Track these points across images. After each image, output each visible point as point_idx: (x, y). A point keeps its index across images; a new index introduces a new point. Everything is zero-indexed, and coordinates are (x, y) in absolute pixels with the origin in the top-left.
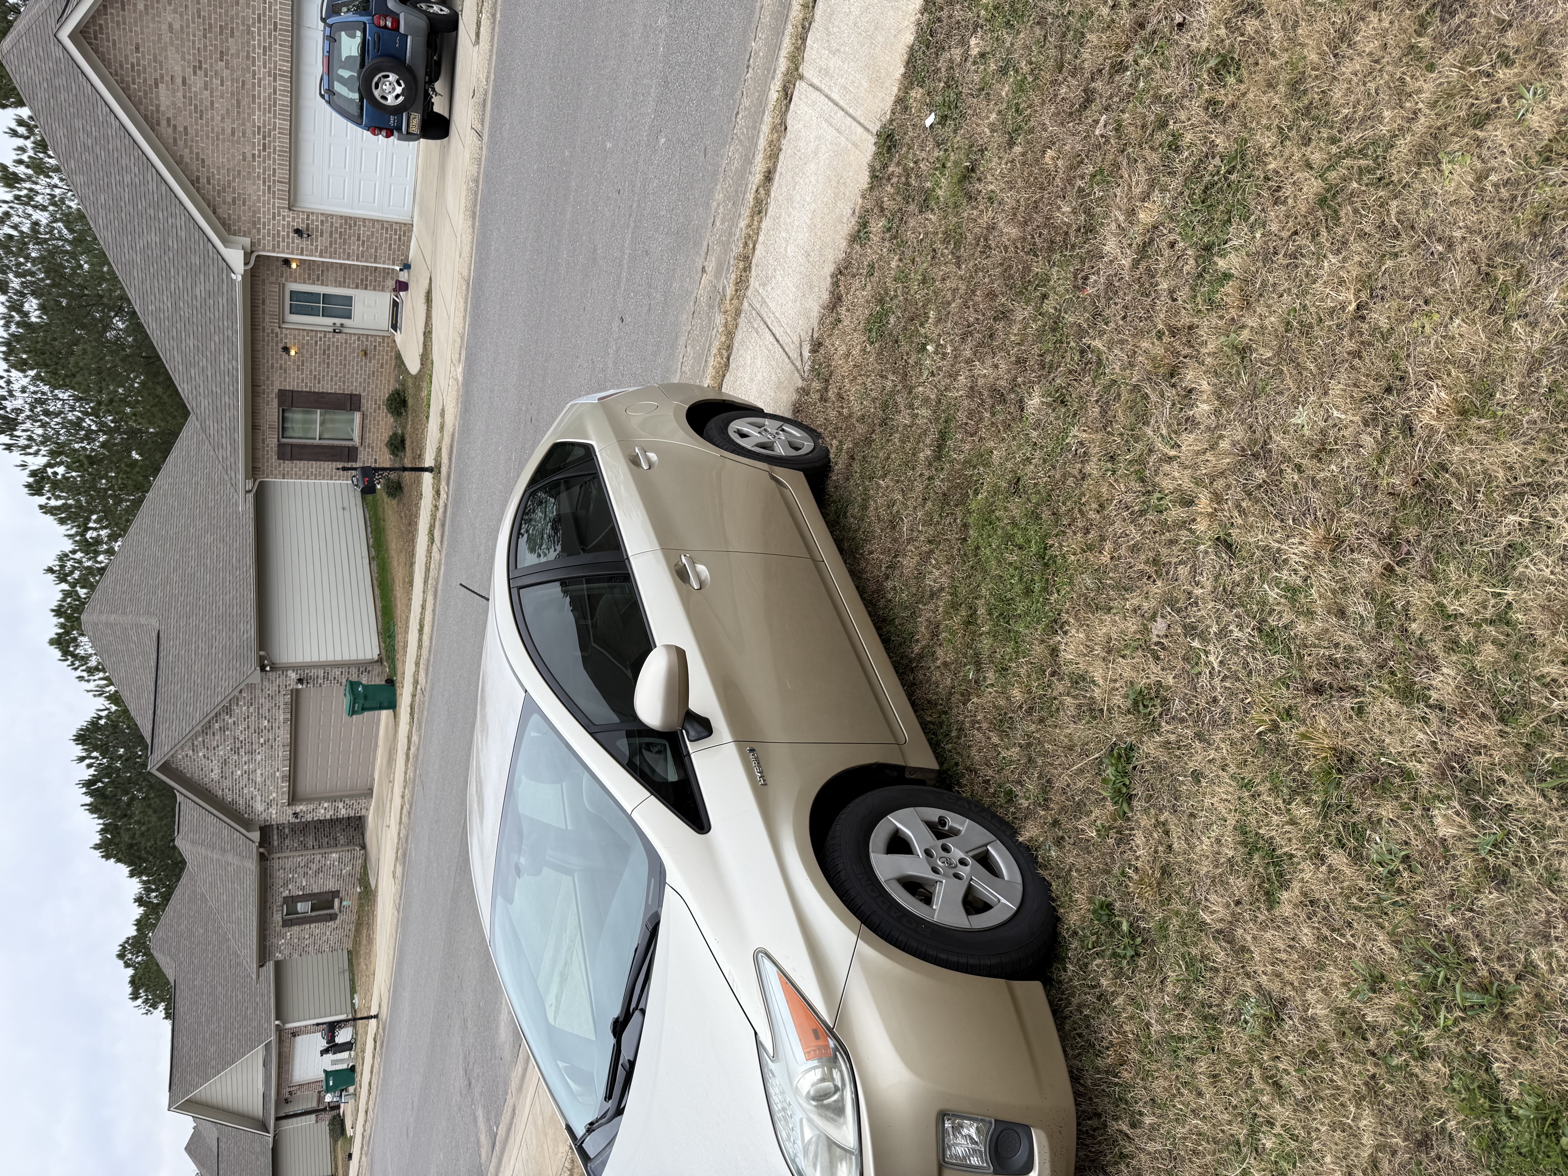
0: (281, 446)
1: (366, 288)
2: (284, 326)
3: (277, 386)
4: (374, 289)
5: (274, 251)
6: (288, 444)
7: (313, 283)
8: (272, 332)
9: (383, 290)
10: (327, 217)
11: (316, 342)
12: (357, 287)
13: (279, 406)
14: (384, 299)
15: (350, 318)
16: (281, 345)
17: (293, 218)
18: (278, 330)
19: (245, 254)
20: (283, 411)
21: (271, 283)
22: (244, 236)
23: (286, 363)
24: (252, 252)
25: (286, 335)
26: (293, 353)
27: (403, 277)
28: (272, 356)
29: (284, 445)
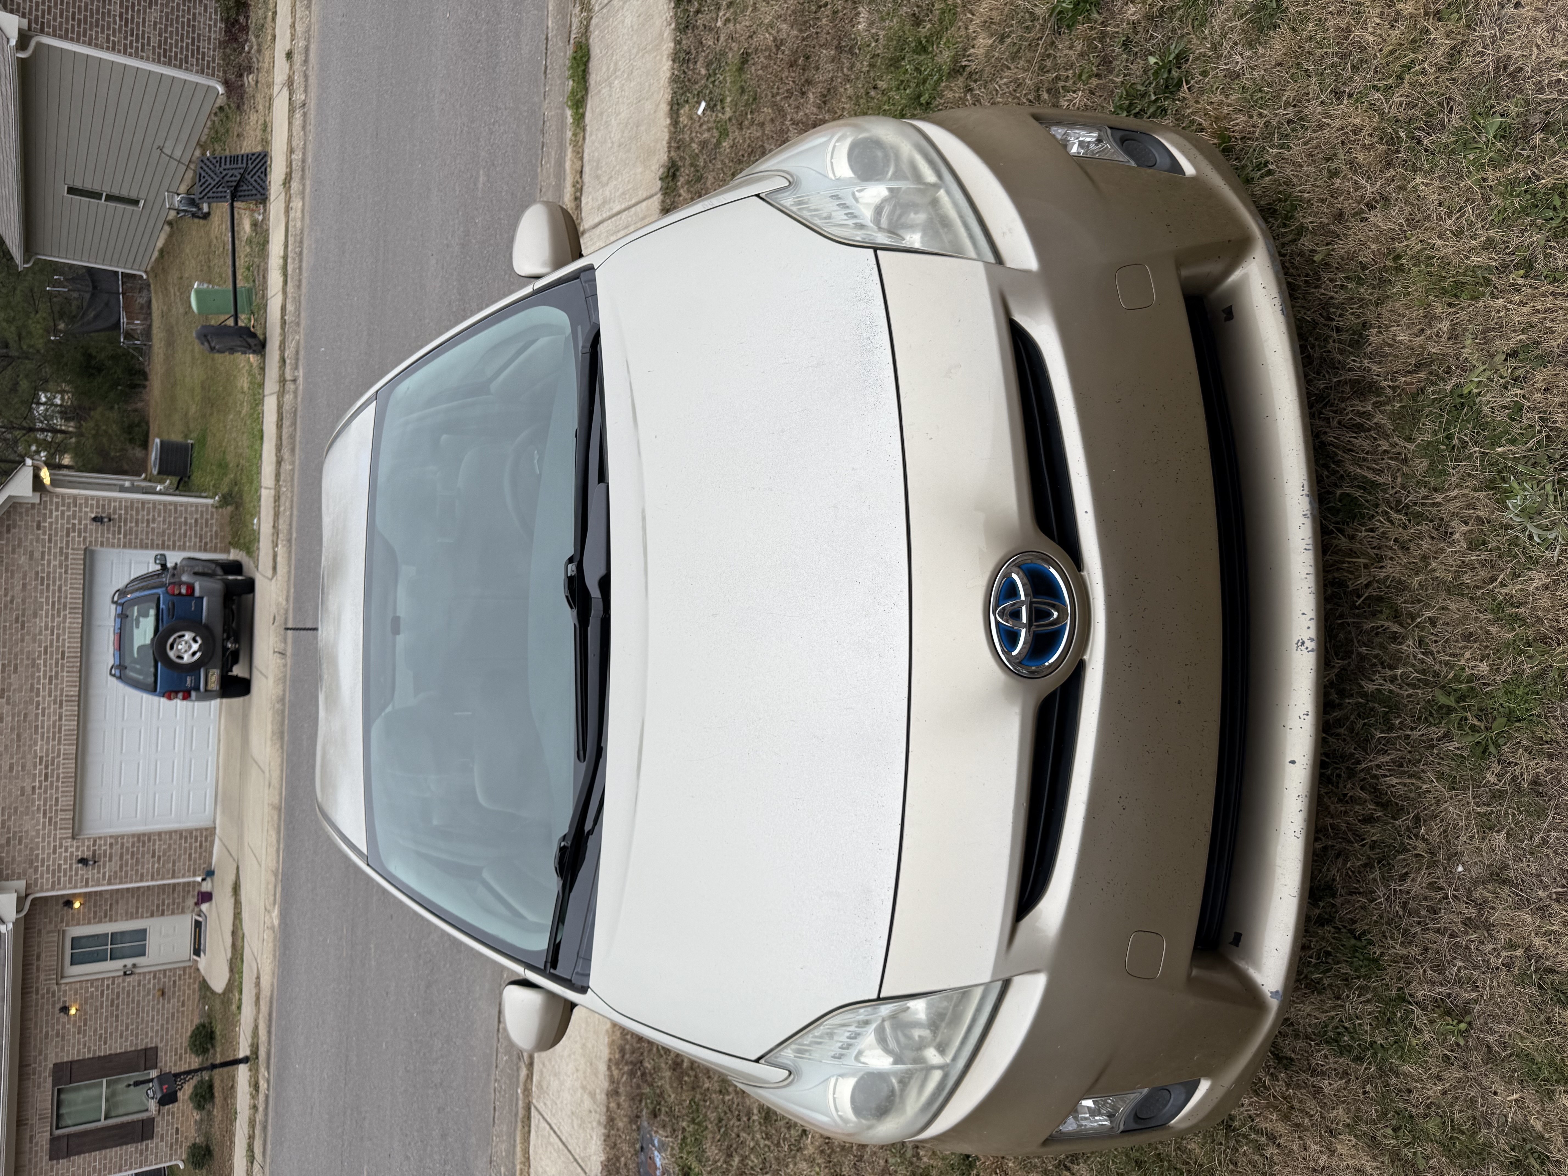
0: (54, 1140)
1: (163, 914)
2: (64, 981)
3: (52, 1060)
4: (173, 913)
5: (53, 889)
6: (63, 1136)
7: (100, 921)
8: (48, 992)
9: (183, 912)
10: (117, 838)
11: (102, 993)
12: (152, 915)
13: (54, 1086)
14: (184, 924)
15: (144, 954)
16: (58, 1006)
17: (78, 848)
18: (56, 988)
19: (18, 898)
20: (59, 1091)
21: (49, 932)
22: (19, 878)
23: (64, 1027)
24: (27, 896)
25: (65, 991)
26: (73, 1011)
27: (206, 887)
28: (47, 1021)
29: (59, 1138)
